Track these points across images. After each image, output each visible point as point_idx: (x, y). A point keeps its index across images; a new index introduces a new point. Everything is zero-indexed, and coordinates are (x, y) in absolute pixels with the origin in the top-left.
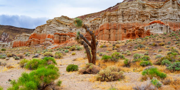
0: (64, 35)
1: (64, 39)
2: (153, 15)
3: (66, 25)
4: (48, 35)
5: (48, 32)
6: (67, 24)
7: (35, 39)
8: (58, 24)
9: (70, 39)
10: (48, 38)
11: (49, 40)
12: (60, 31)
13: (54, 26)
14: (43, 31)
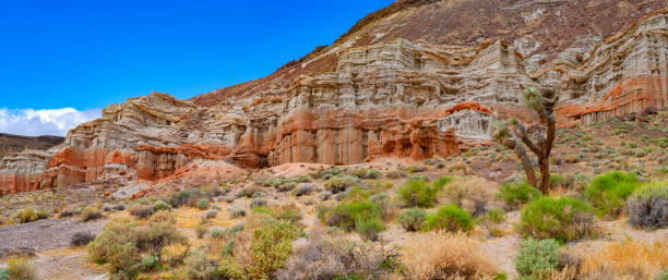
0: (167, 153)
1: (170, 166)
2: (448, 86)
3: (168, 123)
4: (112, 154)
5: (113, 143)
6: (169, 117)
7: (71, 168)
8: (141, 117)
9: (190, 165)
10: (114, 161)
11: (117, 169)
12: (152, 139)
13: (129, 126)
14: (95, 141)
